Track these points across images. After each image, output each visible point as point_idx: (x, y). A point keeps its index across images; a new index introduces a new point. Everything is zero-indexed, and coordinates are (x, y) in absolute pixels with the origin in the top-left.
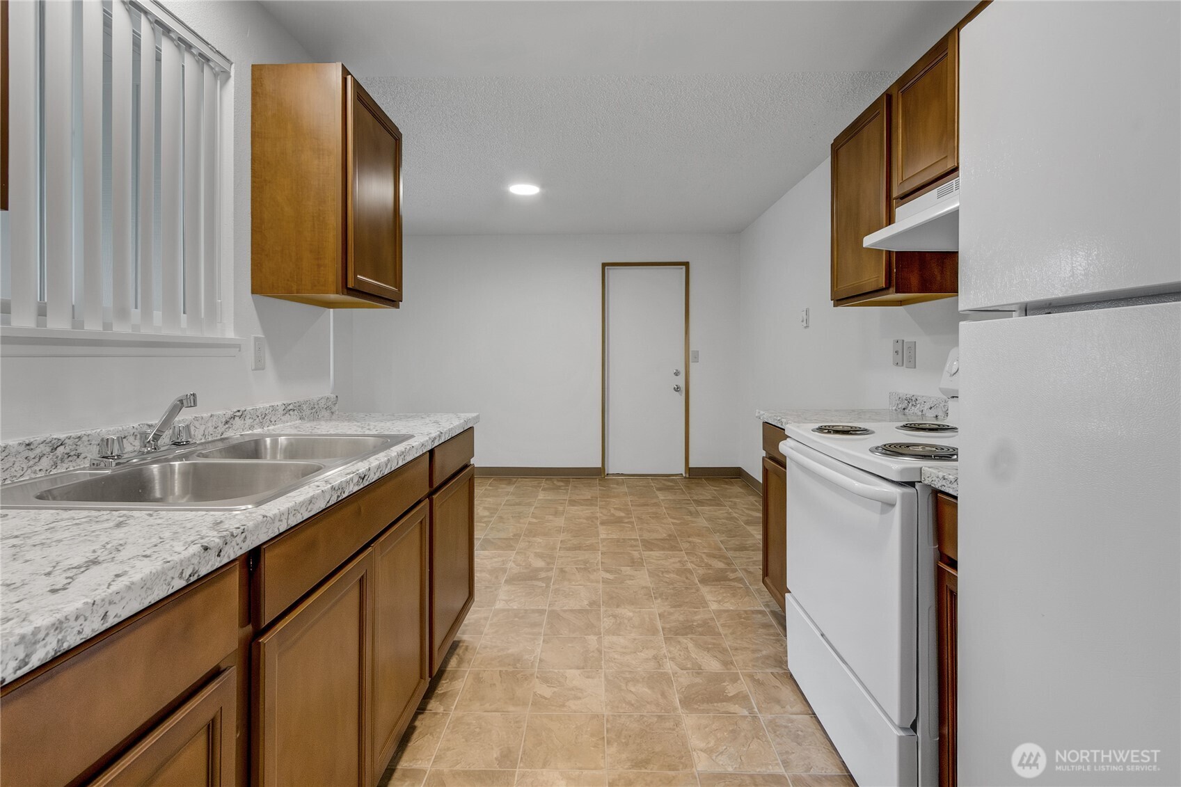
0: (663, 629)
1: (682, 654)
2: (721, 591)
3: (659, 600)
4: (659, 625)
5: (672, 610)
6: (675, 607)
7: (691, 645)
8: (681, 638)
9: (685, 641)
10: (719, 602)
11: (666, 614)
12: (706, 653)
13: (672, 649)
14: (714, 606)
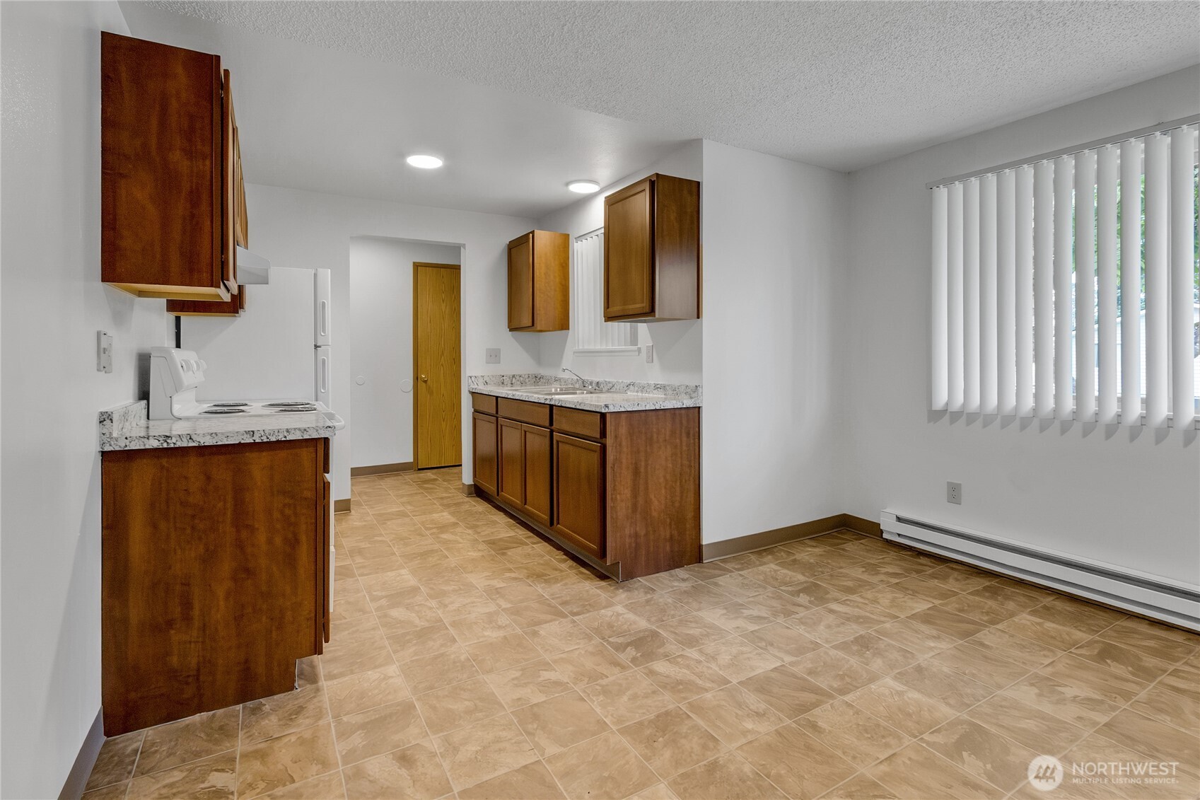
0: (447, 628)
1: (424, 614)
2: (381, 696)
3: (463, 658)
4: (452, 631)
5: (443, 650)
6: (442, 655)
7: (417, 621)
8: (426, 624)
9: (423, 624)
10: (386, 678)
11: (449, 644)
12: (402, 619)
13: (434, 615)
14: (392, 670)
